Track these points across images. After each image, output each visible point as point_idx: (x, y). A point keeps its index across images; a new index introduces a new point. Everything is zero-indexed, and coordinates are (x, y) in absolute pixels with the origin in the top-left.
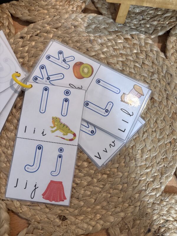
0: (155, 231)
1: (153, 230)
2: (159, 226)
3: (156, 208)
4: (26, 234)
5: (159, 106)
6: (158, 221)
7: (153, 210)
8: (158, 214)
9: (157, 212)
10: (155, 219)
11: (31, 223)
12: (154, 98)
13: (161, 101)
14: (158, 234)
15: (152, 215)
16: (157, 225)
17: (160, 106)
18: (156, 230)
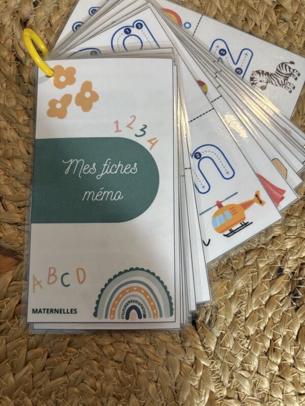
0: (293, 273)
1: (287, 271)
2: (300, 263)
3: (294, 225)
4: (12, 281)
5: (292, 21)
6: (299, 251)
7: (287, 229)
8: (298, 237)
9: (296, 234)
10: (291, 248)
11: (22, 258)
12: (281, 6)
13: (297, 12)
14: (301, 279)
15: (286, 239)
16: (297, 260)
17: (296, 20)
18: (295, 270)
